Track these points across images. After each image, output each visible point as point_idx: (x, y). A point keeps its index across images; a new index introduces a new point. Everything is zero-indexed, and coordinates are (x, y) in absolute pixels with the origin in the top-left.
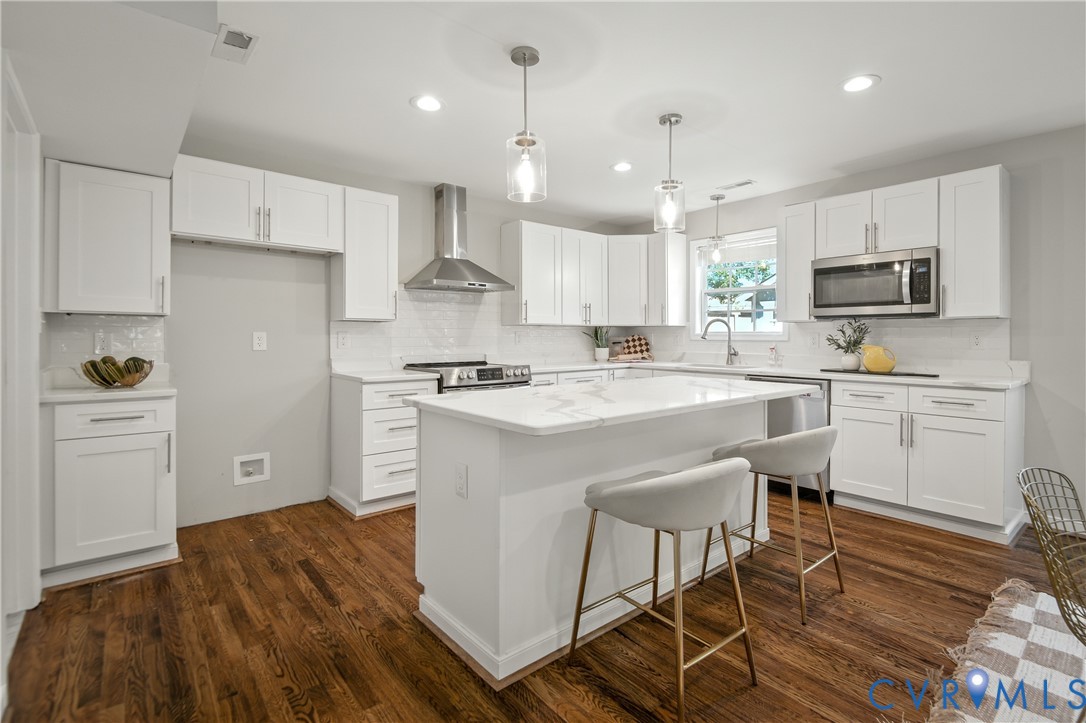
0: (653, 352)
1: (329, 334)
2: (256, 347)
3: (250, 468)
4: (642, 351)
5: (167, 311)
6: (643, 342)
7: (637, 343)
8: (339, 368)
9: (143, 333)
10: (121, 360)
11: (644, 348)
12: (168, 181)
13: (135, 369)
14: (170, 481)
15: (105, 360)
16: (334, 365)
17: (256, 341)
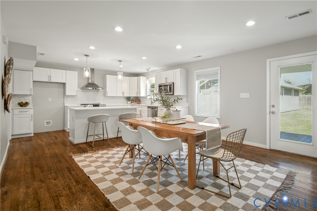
0: (141, 102)
1: (64, 98)
2: (49, 101)
3: (48, 123)
4: (139, 102)
5: (32, 94)
6: (139, 100)
7: (138, 100)
8: (66, 105)
9: (28, 98)
10: (24, 102)
11: (139, 101)
12: (32, 72)
13: (26, 104)
14: (32, 122)
15: (21, 102)
16: (65, 104)
17: (49, 99)
